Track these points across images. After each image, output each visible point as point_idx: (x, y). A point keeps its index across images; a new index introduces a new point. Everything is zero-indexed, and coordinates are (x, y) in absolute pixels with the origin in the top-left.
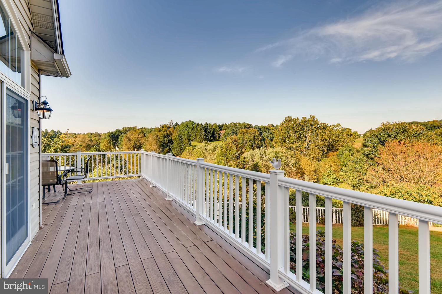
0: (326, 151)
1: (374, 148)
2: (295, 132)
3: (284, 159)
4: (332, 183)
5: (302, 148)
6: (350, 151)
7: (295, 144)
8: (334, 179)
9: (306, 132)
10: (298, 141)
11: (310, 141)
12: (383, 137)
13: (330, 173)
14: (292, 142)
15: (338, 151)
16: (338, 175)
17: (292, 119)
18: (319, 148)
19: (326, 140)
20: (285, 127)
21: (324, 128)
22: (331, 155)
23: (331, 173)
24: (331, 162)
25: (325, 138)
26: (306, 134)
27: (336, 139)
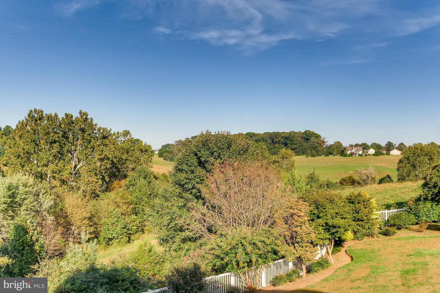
0: (107, 179)
1: (192, 173)
2: (51, 143)
3: (31, 198)
4: (120, 237)
5: (65, 175)
6: (145, 178)
7: (51, 166)
8: (123, 228)
9: (73, 144)
10: (57, 161)
11: (79, 161)
12: (204, 154)
13: (116, 219)
14: (44, 162)
15: (128, 179)
16: (129, 222)
17: (44, 115)
18: (96, 175)
19: (108, 159)
20: (28, 132)
21: (105, 137)
22: (116, 185)
23: (118, 218)
24: (118, 199)
25: (106, 155)
26: (72, 147)
27: (124, 157)
